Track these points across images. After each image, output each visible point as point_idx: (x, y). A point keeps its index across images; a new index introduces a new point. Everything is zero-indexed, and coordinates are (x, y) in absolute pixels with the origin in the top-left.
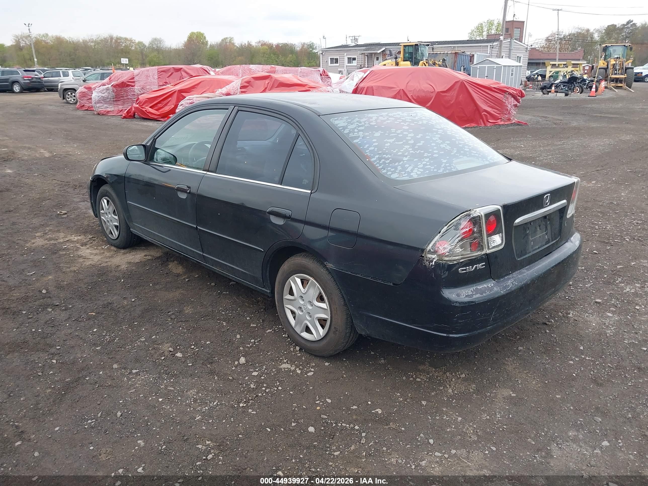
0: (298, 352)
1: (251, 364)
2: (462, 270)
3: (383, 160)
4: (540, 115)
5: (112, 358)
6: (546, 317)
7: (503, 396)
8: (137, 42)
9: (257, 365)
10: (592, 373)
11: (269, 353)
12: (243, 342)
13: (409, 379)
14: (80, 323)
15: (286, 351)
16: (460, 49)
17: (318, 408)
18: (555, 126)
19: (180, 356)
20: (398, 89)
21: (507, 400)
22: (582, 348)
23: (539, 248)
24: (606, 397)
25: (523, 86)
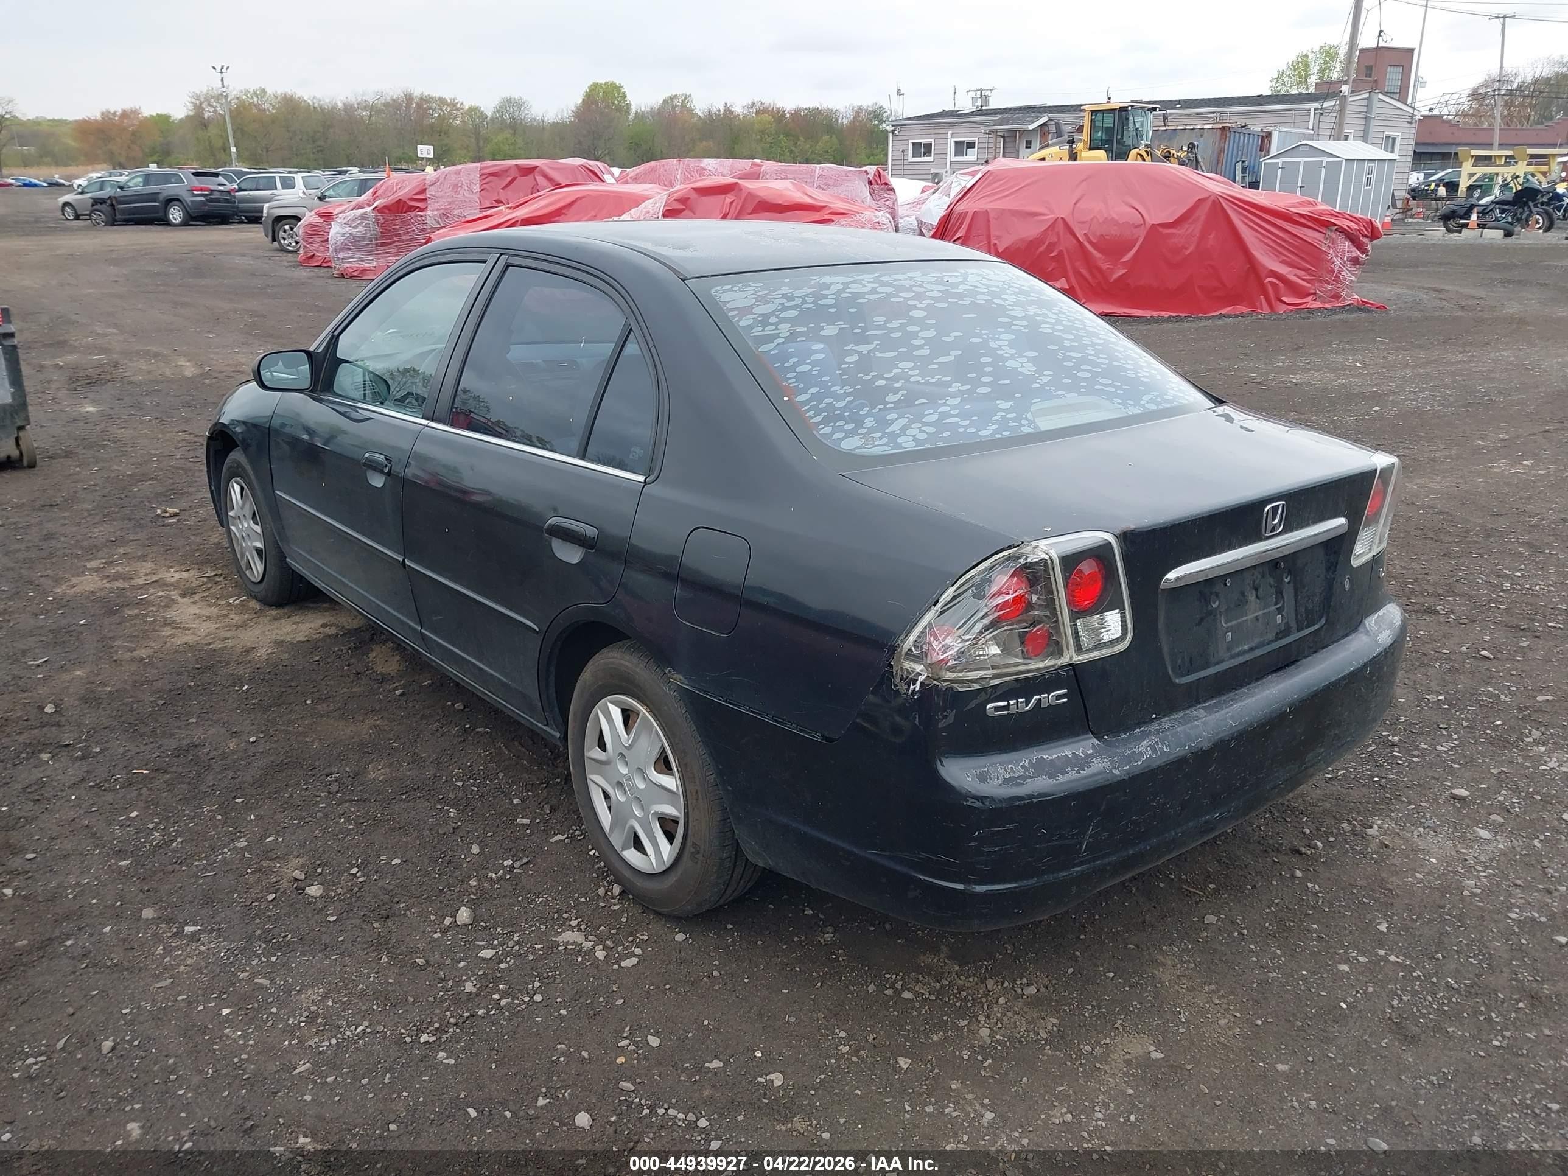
0: (616, 901)
1: (485, 928)
2: (997, 709)
3: (829, 400)
4: (1426, 286)
5: (148, 890)
6: (1304, 833)
7: (1129, 1057)
8: (467, 108)
9: (499, 929)
10: (1395, 1003)
11: (541, 899)
12: (483, 864)
13: (883, 992)
14: (105, 793)
15: (584, 895)
16: (1235, 117)
17: (621, 1060)
18: (1460, 313)
19: (314, 894)
20: (1051, 217)
21: (1136, 1068)
22: (1383, 927)
23: (1252, 649)
24: (1421, 1077)
25: (1398, 211)
